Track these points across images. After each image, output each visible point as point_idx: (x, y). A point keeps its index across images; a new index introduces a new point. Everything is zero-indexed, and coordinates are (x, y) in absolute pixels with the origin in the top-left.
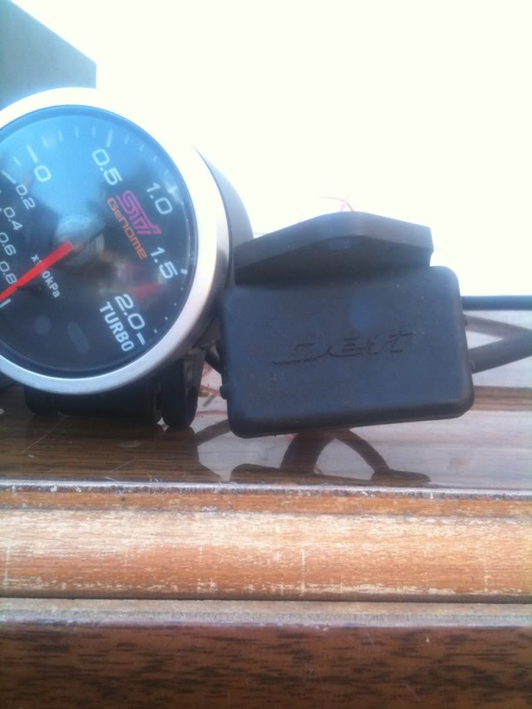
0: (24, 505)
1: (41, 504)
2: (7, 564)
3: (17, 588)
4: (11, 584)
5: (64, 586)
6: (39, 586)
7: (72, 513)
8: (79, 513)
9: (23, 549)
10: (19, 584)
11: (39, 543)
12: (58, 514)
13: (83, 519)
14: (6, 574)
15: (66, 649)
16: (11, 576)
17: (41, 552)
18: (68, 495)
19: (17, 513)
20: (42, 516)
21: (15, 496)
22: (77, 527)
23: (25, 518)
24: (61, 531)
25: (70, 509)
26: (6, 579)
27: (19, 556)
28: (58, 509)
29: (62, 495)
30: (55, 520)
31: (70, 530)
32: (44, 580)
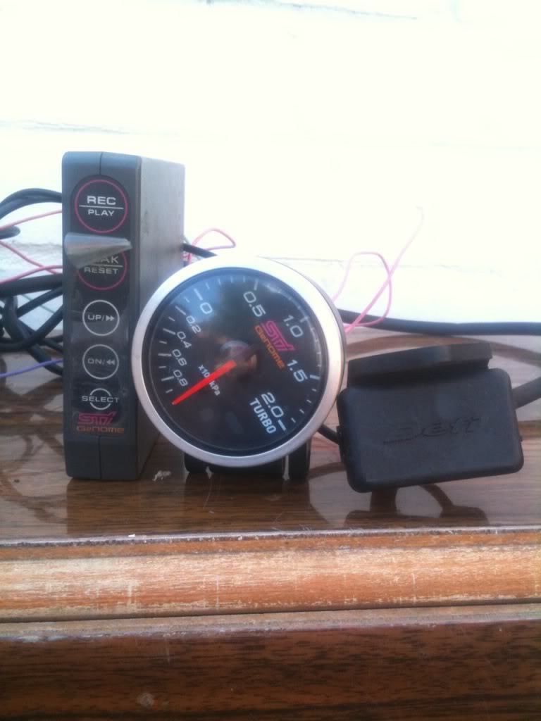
0: (220, 550)
1: (231, 550)
2: (218, 592)
3: (225, 608)
4: (221, 606)
5: (256, 605)
6: (240, 606)
7: (253, 554)
8: (258, 554)
9: (227, 582)
10: (227, 606)
11: (237, 577)
12: (244, 555)
13: (261, 558)
14: (218, 599)
15: (263, 647)
16: (221, 601)
17: (239, 583)
18: (250, 542)
19: (216, 556)
20: (233, 557)
21: (214, 544)
22: (260, 564)
23: (223, 560)
24: (250, 567)
25: (250, 551)
26: (218, 603)
27: (225, 587)
28: (243, 552)
29: (246, 542)
30: (244, 560)
31: (255, 567)
32: (244, 601)
